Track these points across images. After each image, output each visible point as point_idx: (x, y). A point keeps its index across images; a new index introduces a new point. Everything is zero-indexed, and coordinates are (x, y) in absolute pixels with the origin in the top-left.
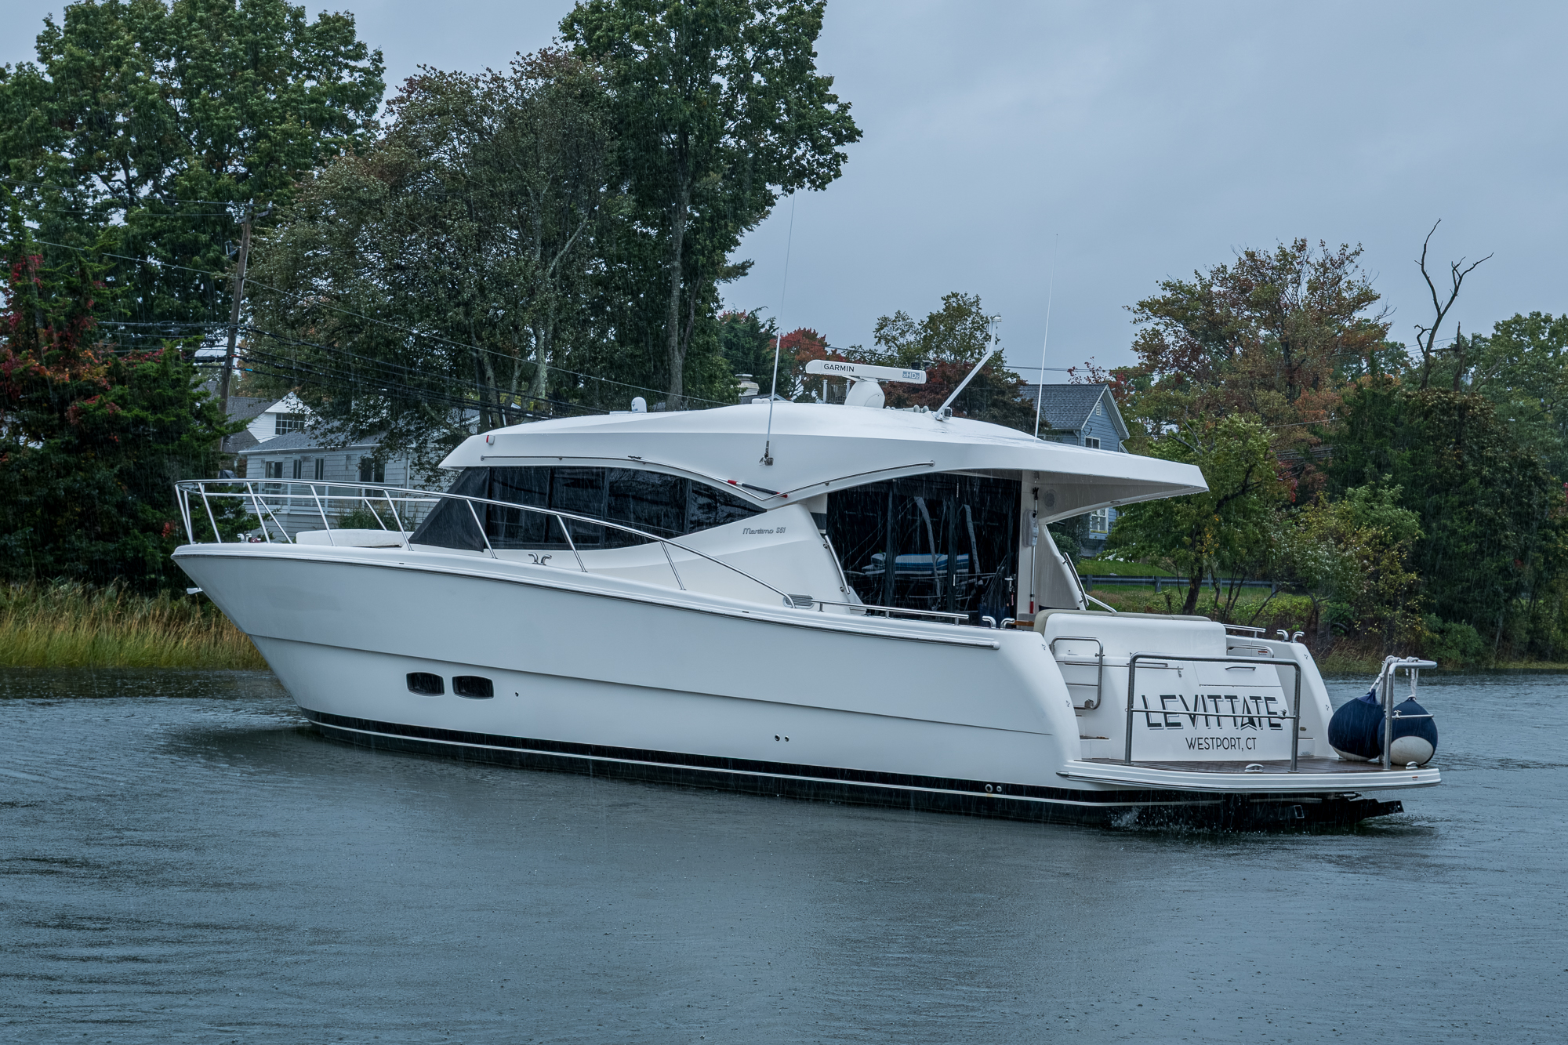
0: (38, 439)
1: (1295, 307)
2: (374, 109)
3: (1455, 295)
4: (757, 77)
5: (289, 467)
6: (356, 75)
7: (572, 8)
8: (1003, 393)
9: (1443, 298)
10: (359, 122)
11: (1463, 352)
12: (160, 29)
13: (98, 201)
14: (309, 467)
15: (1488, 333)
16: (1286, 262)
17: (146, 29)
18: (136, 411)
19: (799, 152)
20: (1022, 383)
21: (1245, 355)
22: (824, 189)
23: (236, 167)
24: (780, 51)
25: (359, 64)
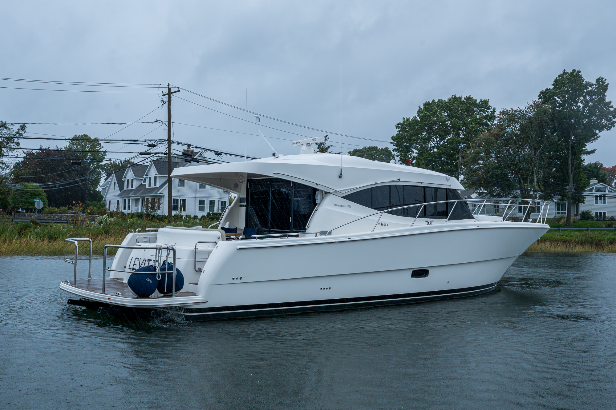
4: (590, 103)
6: (489, 113)
7: (541, 91)
10: (490, 124)
13: (431, 146)
19: (603, 121)
22: (610, 130)
23: (462, 136)
24: (596, 96)
25: (490, 110)
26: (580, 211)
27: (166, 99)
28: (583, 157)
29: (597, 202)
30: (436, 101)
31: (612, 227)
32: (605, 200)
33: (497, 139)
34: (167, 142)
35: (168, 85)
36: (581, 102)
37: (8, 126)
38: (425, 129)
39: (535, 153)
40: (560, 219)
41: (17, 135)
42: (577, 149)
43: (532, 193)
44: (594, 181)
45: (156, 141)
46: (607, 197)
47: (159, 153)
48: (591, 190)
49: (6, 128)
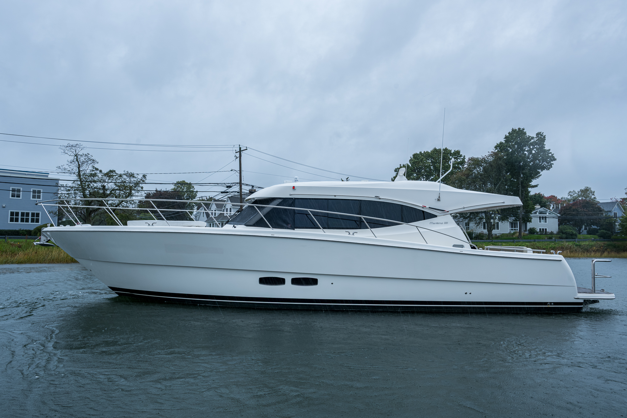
2: (464, 165)
4: (533, 152)
7: (496, 144)
8: (594, 205)
10: (462, 168)
17: (426, 156)
20: (599, 203)
22: (549, 170)
24: (538, 145)
25: (461, 158)
26: (528, 228)
27: (238, 155)
28: (530, 189)
29: (540, 222)
30: (423, 152)
31: (552, 239)
32: (546, 220)
33: (467, 178)
34: (239, 184)
35: (239, 146)
36: (527, 151)
37: (135, 175)
38: (415, 172)
39: (495, 187)
40: (514, 233)
41: (141, 181)
42: (525, 184)
43: (493, 216)
44: (538, 207)
45: (232, 183)
46: (547, 217)
47: (234, 192)
48: (536, 213)
49: (134, 177)
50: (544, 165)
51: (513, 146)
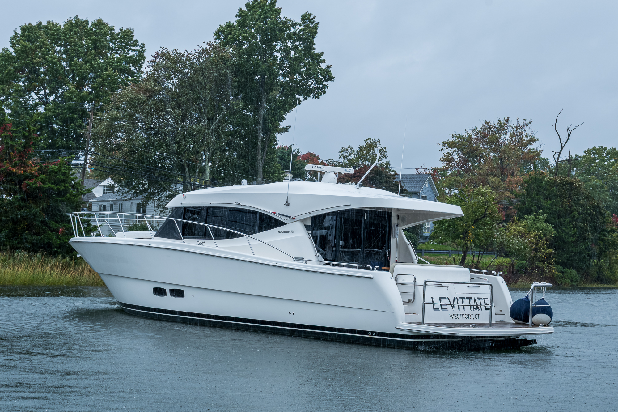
0: (10, 195)
1: (505, 144)
2: (141, 67)
3: (568, 139)
4: (292, 53)
5: (108, 207)
6: (135, 52)
7: (218, 27)
8: (389, 177)
9: (564, 140)
10: (135, 71)
11: (572, 162)
12: (58, 35)
13: (34, 102)
14: (116, 207)
15: (582, 154)
16: (502, 126)
17: (53, 34)
18: (49, 185)
19: (310, 83)
20: (396, 174)
21: (485, 163)
22: (319, 98)
23: (87, 89)
24: (301, 43)
25: (136, 48)
28: (277, 136)
33: (149, 98)
36: (279, 51)
42: (271, 123)
50: (309, 86)
51: (253, 36)
